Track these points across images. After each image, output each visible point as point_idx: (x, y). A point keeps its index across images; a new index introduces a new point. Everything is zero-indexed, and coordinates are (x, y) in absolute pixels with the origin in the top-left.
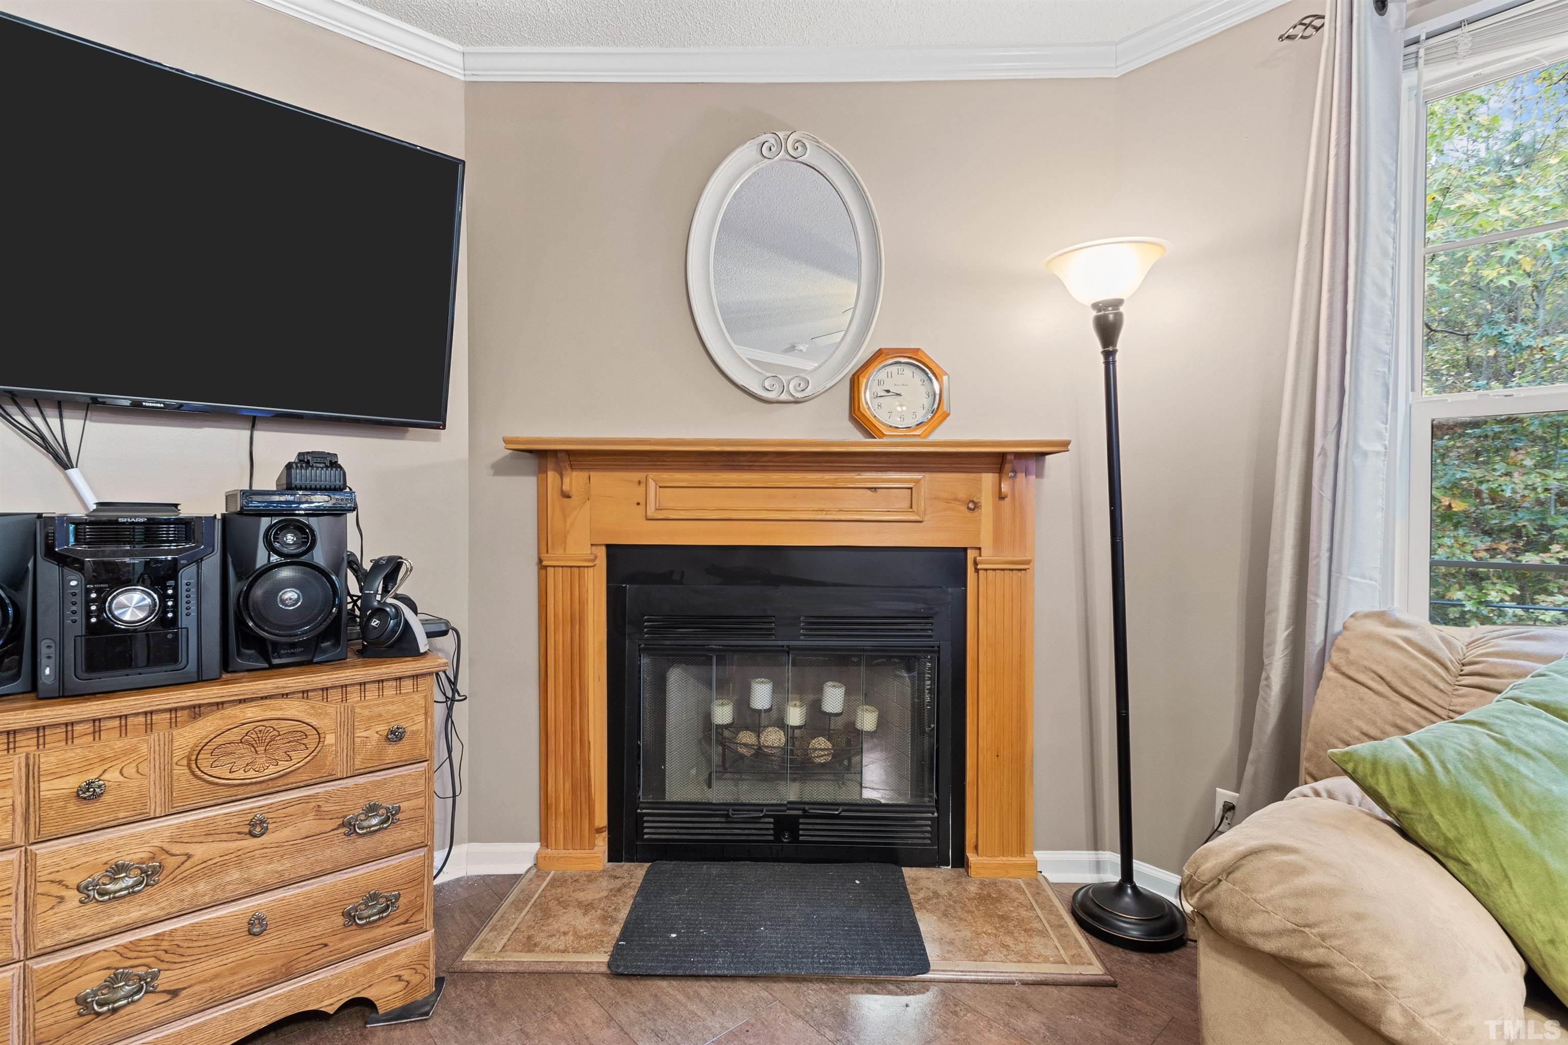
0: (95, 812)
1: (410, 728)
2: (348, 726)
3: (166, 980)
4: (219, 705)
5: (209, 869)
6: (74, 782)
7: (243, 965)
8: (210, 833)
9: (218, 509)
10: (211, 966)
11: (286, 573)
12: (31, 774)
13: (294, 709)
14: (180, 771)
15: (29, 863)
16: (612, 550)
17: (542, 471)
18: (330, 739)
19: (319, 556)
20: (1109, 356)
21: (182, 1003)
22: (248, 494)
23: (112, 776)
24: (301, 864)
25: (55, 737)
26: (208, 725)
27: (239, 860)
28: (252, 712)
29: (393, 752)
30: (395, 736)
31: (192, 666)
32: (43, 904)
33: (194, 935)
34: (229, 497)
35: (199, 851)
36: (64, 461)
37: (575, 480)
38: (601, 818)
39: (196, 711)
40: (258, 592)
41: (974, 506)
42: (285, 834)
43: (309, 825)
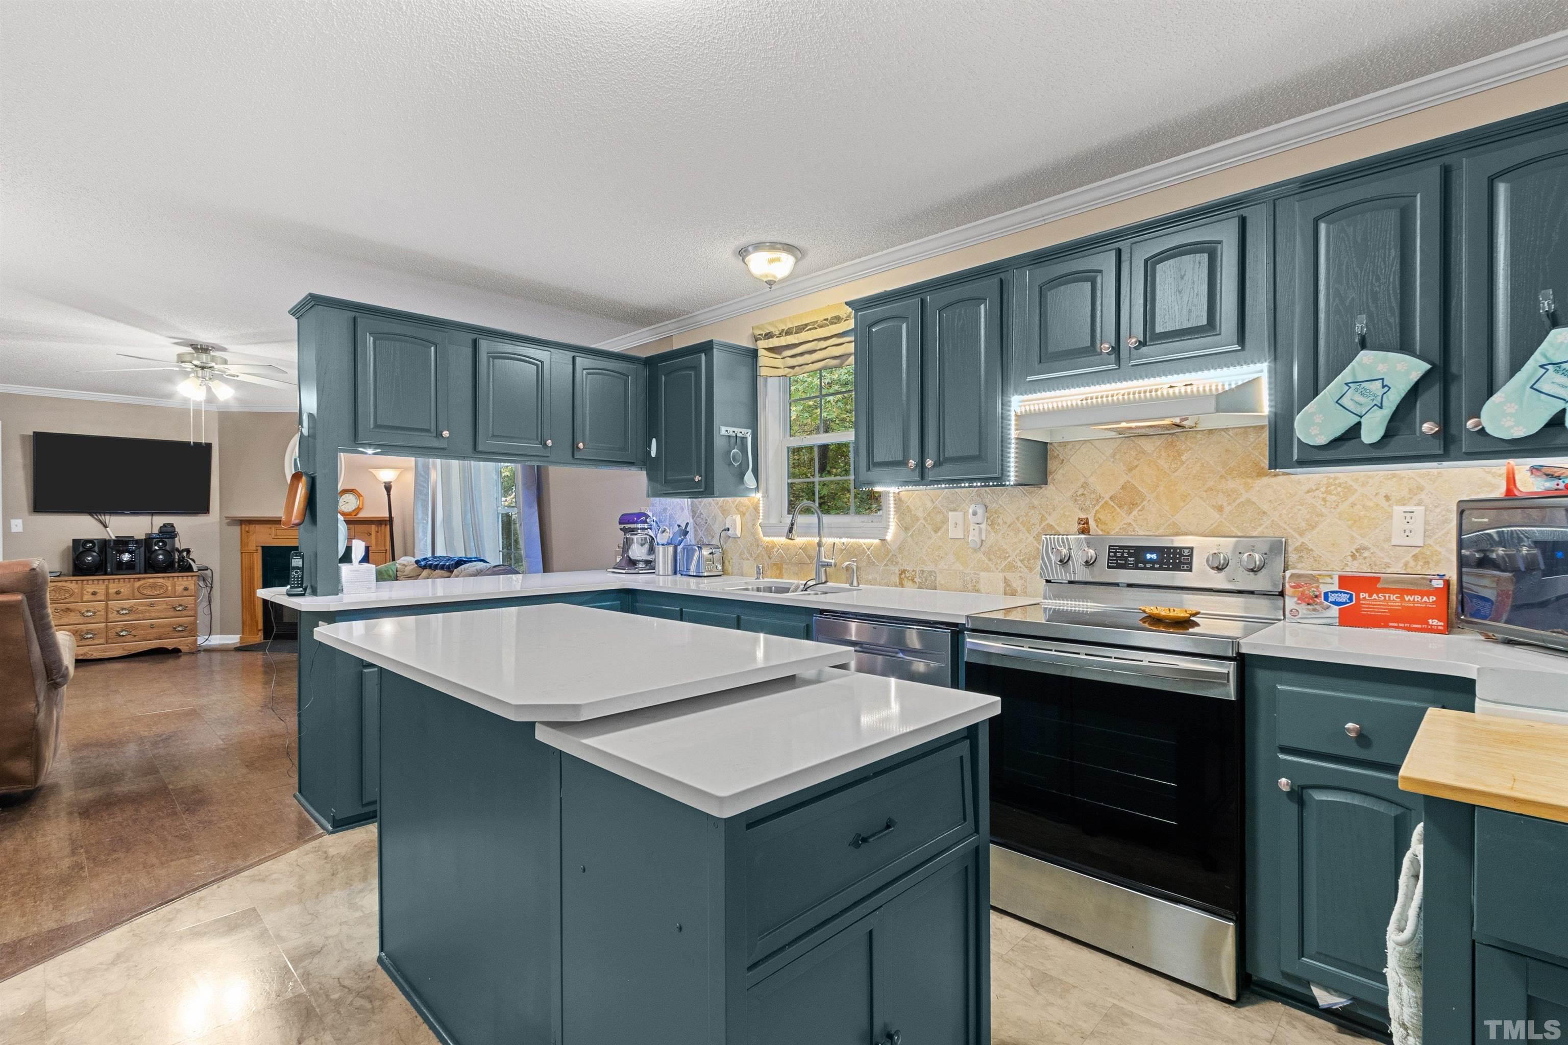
0: (119, 597)
1: (190, 588)
2: (174, 586)
3: (133, 633)
4: (144, 578)
5: (142, 612)
6: (115, 590)
7: (150, 634)
8: (142, 604)
9: (143, 537)
10: (142, 632)
11: (160, 552)
12: (107, 588)
13: (161, 580)
14: (136, 591)
15: (107, 605)
16: (263, 547)
17: (241, 525)
18: (170, 588)
19: (168, 548)
20: (389, 495)
21: (136, 638)
22: (150, 534)
23: (122, 590)
24: (162, 615)
25: (111, 581)
26: (142, 582)
27: (149, 611)
28: (151, 580)
29: (185, 593)
30: (186, 589)
31: (138, 571)
32: (109, 613)
33: (139, 625)
34: (146, 534)
35: (140, 608)
36: (106, 527)
37: (252, 527)
38: (261, 626)
39: (139, 579)
40: (153, 556)
41: (370, 534)
42: (157, 608)
43: (164, 606)
